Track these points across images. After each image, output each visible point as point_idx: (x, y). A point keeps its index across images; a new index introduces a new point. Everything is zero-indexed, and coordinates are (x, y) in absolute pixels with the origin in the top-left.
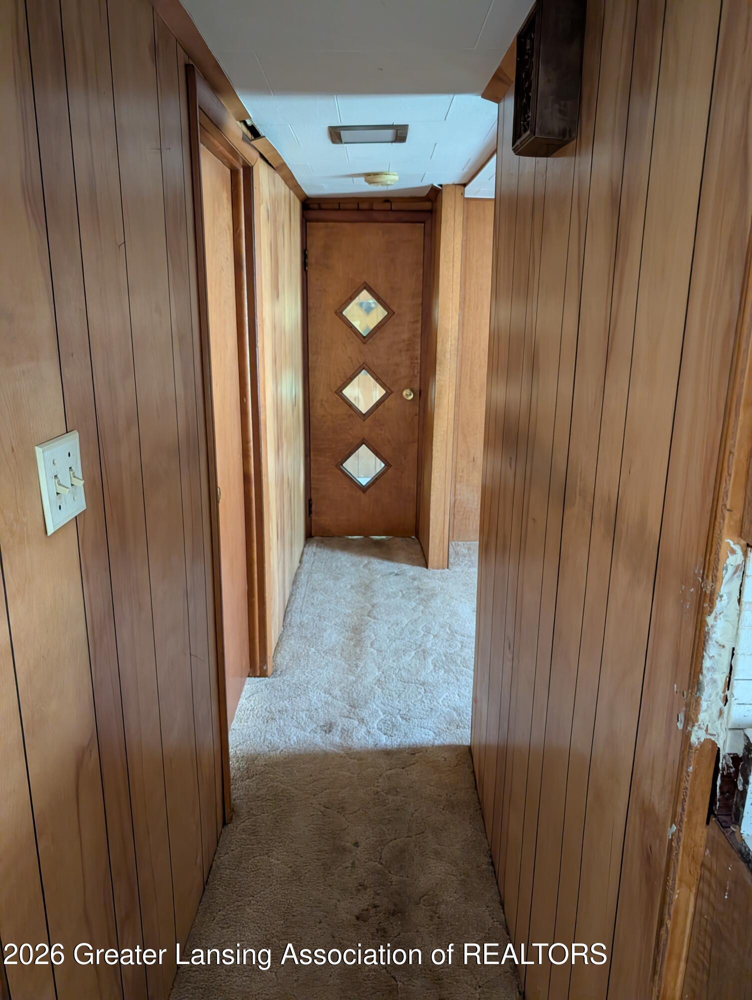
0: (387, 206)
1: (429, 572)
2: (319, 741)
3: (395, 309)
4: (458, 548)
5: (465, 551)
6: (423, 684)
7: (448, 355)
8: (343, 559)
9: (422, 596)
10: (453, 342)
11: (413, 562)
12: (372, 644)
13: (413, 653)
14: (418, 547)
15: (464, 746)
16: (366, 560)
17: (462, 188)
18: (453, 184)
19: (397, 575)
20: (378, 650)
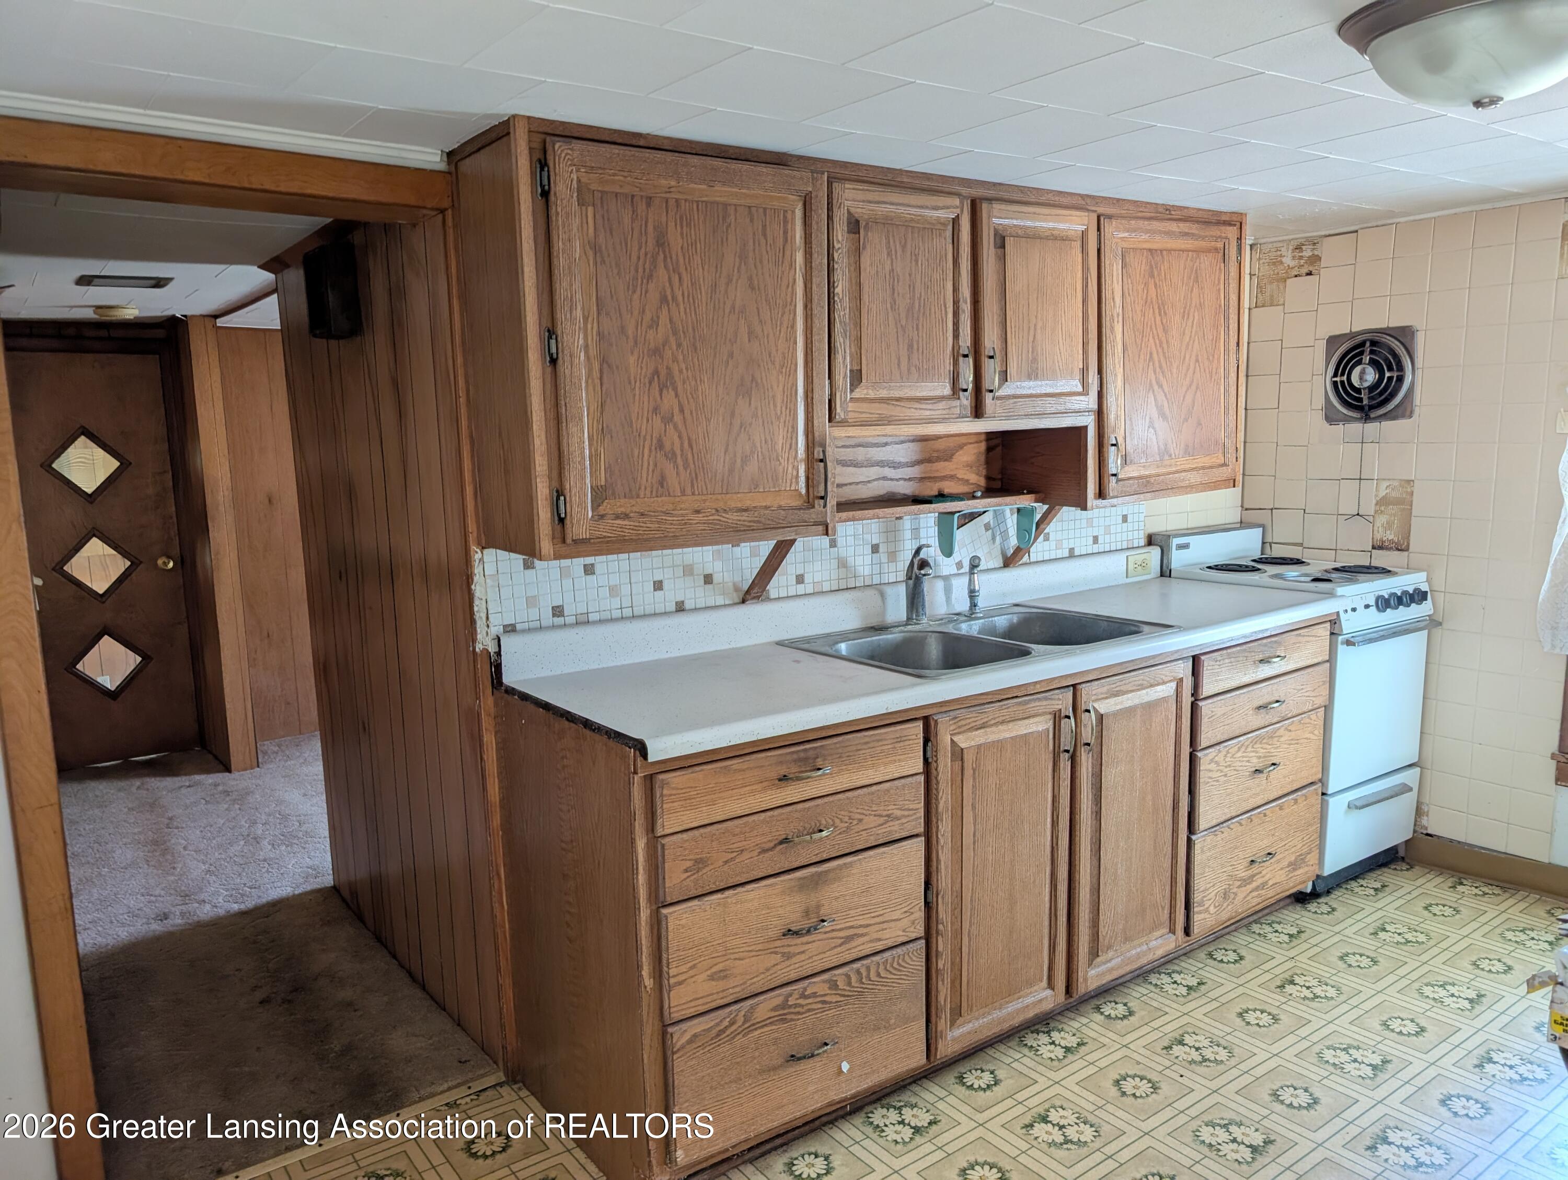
0: (103, 333)
1: (235, 775)
2: (157, 927)
3: (130, 458)
4: (265, 748)
5: (276, 749)
6: (265, 860)
7: (222, 508)
8: (101, 787)
9: (234, 797)
10: (226, 493)
11: (207, 770)
12: (185, 848)
13: (242, 843)
14: (210, 757)
15: (327, 888)
16: (137, 782)
17: (213, 319)
18: (201, 315)
19: (189, 786)
20: (195, 851)
